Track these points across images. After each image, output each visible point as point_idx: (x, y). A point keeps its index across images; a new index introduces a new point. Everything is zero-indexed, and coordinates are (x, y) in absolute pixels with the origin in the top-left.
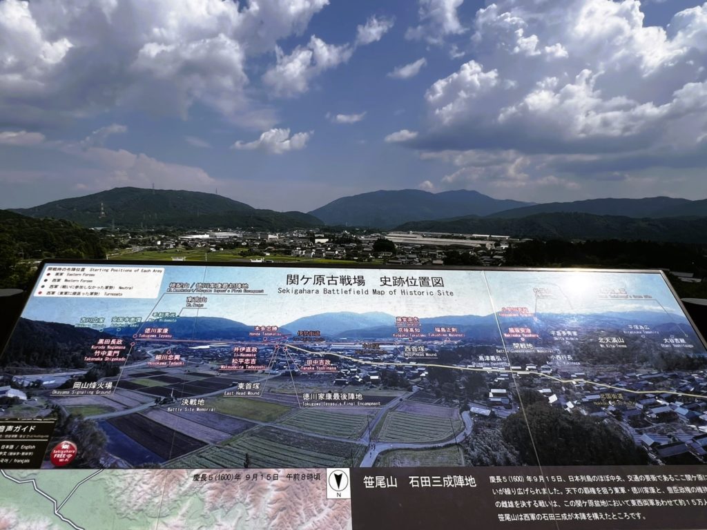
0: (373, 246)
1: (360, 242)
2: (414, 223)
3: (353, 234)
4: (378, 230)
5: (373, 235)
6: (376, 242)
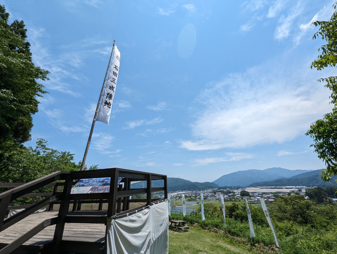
0: (240, 194)
1: (235, 193)
2: (257, 183)
3: (231, 189)
4: (242, 187)
5: (240, 189)
6: (241, 192)
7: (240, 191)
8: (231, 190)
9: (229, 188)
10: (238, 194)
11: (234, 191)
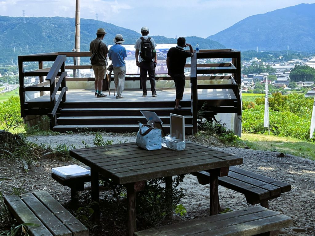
0: (290, 75)
3: (265, 61)
4: (299, 55)
5: (292, 62)
6: (293, 70)
7: (290, 65)
8: (264, 63)
9: (258, 56)
10: (284, 75)
11: (273, 67)
